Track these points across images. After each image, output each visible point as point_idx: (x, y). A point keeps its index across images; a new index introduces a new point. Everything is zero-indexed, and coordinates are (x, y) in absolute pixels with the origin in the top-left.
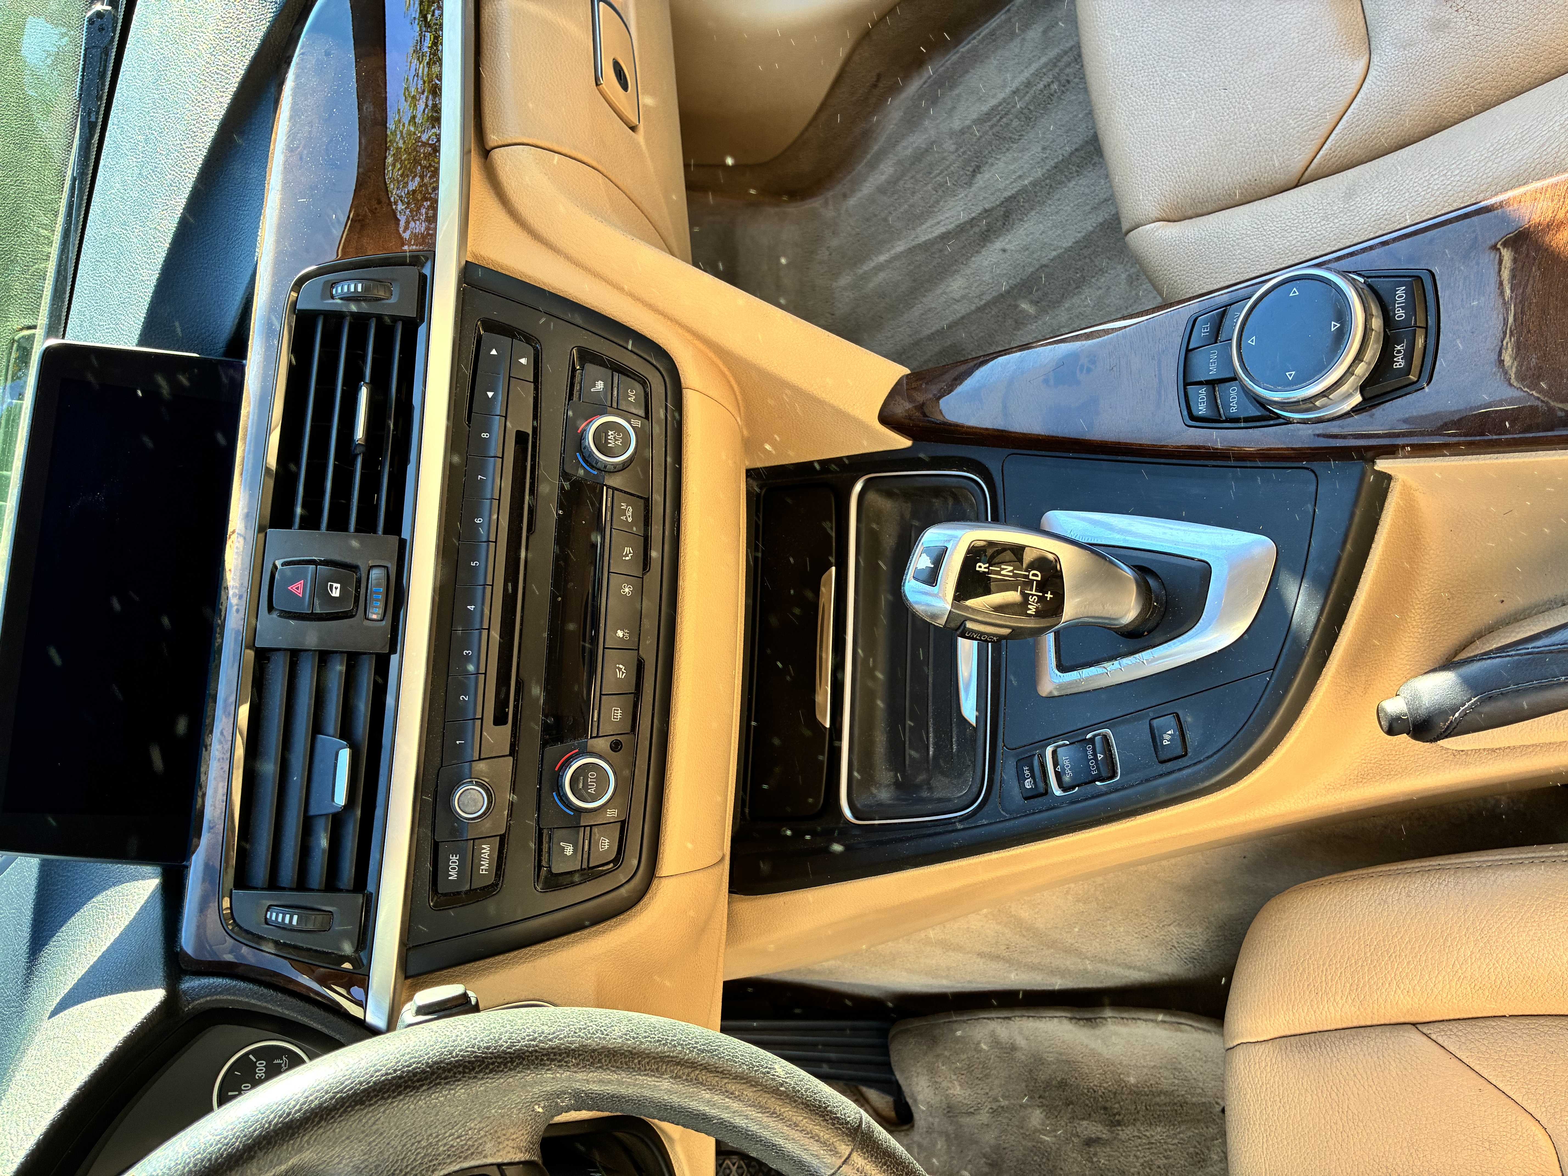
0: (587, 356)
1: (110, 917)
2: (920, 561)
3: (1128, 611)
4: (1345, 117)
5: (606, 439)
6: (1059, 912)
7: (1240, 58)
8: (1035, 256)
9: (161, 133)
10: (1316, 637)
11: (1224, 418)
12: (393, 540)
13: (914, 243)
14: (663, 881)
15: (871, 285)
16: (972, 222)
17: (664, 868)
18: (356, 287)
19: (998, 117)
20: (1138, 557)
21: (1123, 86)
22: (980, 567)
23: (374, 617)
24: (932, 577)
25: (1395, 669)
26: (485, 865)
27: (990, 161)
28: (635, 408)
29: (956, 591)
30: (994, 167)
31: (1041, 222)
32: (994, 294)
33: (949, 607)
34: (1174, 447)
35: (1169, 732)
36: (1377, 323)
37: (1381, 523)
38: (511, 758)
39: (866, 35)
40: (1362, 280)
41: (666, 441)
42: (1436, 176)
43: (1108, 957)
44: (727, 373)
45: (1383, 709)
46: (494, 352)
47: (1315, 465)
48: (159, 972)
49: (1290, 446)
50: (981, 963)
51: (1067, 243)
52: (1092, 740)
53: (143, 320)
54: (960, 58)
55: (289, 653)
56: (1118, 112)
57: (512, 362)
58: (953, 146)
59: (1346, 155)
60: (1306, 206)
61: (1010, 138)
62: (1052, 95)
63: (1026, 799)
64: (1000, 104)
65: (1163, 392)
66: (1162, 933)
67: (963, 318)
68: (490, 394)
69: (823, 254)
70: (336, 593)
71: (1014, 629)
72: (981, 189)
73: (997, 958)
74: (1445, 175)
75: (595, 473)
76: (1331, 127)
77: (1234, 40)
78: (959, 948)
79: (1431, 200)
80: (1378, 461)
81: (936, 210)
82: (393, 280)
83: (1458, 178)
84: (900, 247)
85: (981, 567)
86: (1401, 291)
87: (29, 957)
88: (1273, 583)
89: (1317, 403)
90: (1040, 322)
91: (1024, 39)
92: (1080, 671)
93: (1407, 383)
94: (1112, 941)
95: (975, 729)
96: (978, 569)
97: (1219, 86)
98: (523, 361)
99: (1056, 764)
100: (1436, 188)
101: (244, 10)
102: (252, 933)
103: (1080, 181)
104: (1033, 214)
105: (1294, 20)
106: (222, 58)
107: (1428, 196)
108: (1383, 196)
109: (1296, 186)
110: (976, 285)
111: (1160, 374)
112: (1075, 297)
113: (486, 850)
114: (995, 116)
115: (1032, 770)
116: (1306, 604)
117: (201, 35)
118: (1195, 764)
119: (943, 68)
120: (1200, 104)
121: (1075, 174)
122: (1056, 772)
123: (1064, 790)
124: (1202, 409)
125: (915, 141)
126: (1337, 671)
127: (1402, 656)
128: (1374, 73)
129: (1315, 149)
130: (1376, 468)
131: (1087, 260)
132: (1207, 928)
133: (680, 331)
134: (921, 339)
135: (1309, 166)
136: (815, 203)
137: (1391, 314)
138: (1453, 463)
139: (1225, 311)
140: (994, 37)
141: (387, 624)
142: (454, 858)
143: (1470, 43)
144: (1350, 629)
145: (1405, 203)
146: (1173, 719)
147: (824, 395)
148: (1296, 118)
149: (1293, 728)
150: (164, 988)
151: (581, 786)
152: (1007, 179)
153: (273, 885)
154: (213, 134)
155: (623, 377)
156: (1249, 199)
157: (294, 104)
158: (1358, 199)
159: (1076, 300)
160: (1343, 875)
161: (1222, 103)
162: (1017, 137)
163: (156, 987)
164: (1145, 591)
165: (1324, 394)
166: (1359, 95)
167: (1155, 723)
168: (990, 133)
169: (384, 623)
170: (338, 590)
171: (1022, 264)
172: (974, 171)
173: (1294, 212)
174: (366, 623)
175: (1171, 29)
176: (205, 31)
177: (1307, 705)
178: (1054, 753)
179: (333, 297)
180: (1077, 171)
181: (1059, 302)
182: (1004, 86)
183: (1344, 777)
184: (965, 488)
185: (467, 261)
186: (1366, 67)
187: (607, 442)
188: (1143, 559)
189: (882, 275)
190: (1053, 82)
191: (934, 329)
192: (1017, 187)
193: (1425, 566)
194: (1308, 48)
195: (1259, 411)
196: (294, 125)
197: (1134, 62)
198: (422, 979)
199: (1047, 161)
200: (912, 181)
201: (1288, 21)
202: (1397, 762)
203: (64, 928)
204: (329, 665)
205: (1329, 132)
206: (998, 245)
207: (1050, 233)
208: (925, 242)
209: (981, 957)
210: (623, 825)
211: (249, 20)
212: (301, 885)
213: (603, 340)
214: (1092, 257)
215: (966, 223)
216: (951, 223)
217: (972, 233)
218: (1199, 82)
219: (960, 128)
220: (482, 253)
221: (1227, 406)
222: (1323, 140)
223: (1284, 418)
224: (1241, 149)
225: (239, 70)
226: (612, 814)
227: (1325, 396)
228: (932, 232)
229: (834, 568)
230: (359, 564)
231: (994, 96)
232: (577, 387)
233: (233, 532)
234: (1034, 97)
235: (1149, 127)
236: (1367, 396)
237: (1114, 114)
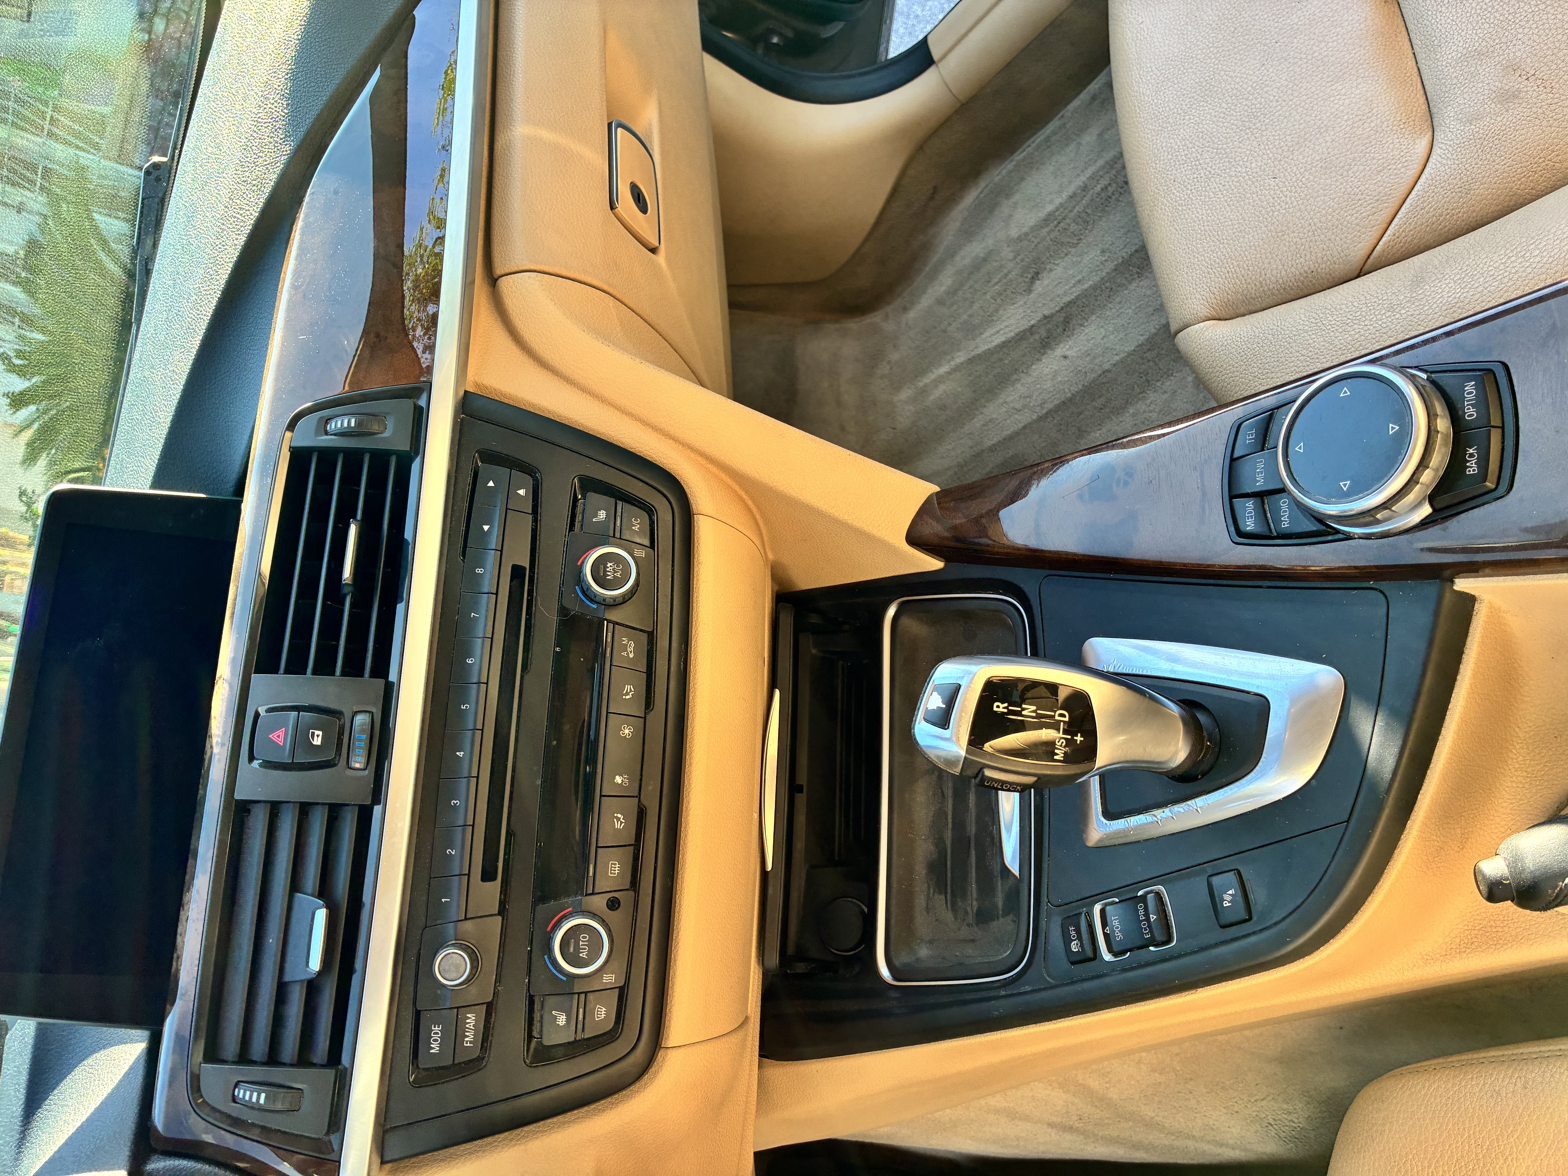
0: (589, 485)
1: (97, 1082)
2: (932, 701)
3: (1176, 753)
4: (1408, 199)
5: (605, 571)
6: (1133, 1082)
7: (1290, 144)
8: (1097, 361)
9: (185, 277)
10: (1396, 785)
11: (1275, 534)
12: (381, 682)
13: (973, 354)
14: (670, 1051)
15: (932, 398)
16: (1031, 330)
17: (671, 1038)
18: (349, 422)
19: (1055, 222)
20: (1187, 691)
21: (1166, 181)
22: (998, 707)
23: (357, 765)
24: (943, 719)
25: (1497, 819)
26: (470, 1036)
27: (1048, 267)
28: (640, 538)
29: (971, 735)
30: (1053, 273)
31: (1102, 327)
32: (1056, 402)
33: (963, 753)
34: (1220, 566)
35: (1230, 892)
36: (1443, 424)
37: (1466, 651)
38: (500, 918)
39: (920, 148)
40: (1424, 376)
41: (673, 571)
42: (1514, 258)
43: (1195, 1133)
44: (745, 497)
45: (1481, 871)
46: (491, 484)
47: (1383, 585)
48: (125, 1152)
49: (1353, 564)
50: (1053, 1135)
51: (1130, 347)
52: (1144, 898)
53: (157, 461)
54: (1015, 166)
55: (269, 804)
56: (1161, 209)
57: (510, 493)
58: (1011, 254)
59: (1412, 241)
60: (1368, 297)
61: (1068, 243)
62: (1110, 197)
63: (1073, 963)
64: (1057, 209)
65: (1207, 505)
66: (1254, 1109)
67: (1025, 427)
68: (486, 528)
69: (884, 369)
70: (317, 741)
71: (1040, 777)
72: (1040, 295)
73: (1071, 1129)
74: (1523, 256)
75: (595, 606)
76: (1393, 212)
77: (1283, 126)
78: (1026, 1118)
79: (1509, 284)
80: (1457, 580)
81: (995, 319)
82: (387, 413)
83: (1538, 259)
84: (960, 357)
85: (1000, 707)
86: (1470, 387)
87: (22, 1121)
88: (1342, 721)
89: (1379, 516)
90: (1104, 430)
91: (1080, 143)
92: (1128, 819)
93: (1484, 490)
94: (1198, 1115)
95: (1019, 881)
96: (995, 709)
97: (1267, 176)
98: (522, 492)
99: (1104, 924)
100: (1513, 271)
101: (261, 154)
102: (219, 1111)
103: (1142, 283)
104: (1093, 318)
105: (1347, 101)
106: (239, 202)
107: (1506, 280)
108: (1455, 282)
109: (1358, 276)
110: (1036, 393)
111: (1203, 485)
112: (1140, 402)
113: (471, 1019)
114: (1052, 222)
115: (1078, 931)
116: (1382, 745)
117: (222, 180)
118: (1261, 931)
119: (999, 177)
120: (1248, 195)
121: (1136, 276)
122: (1105, 935)
123: (1115, 955)
124: (1250, 525)
125: (974, 249)
126: (1424, 824)
127: (1505, 805)
128: (1439, 151)
129: (1377, 235)
130: (1455, 588)
131: (1151, 363)
132: (1308, 1103)
133: (692, 455)
134: (983, 451)
135: (1371, 254)
136: (875, 318)
137: (1460, 413)
138: (1546, 582)
139: (1271, 416)
140: (1049, 144)
141: (369, 773)
142: (436, 1029)
143: (1544, 113)
144: (1437, 775)
145: (1480, 289)
146: (1234, 877)
147: (846, 517)
148: (1354, 204)
149: (1375, 891)
150: (126, 1170)
151: (572, 950)
152: (1067, 284)
153: (244, 1058)
154: (227, 276)
155: (627, 506)
156: (1306, 292)
157: (302, 242)
158: (1427, 287)
159: (1141, 406)
160: (1450, 1060)
161: (1272, 192)
162: (1075, 242)
163: (119, 1169)
164: (1194, 728)
165: (1385, 505)
166: (1423, 176)
167: (1215, 880)
168: (1048, 239)
169: (367, 772)
170: (320, 738)
171: (1083, 370)
172: (1033, 278)
173: (1355, 304)
174: (349, 772)
175: (1214, 119)
176: (226, 176)
177: (1391, 863)
178: (1103, 912)
179: (326, 433)
180: (1138, 273)
181: (1123, 409)
182: (1060, 192)
183: (1444, 947)
184: (1002, 612)
185: (466, 392)
186: (1429, 146)
187: (605, 575)
188: (1192, 692)
189: (942, 388)
190: (1110, 184)
191: (995, 440)
192: (1076, 291)
193: (1526, 699)
194: (1364, 129)
195: (1315, 526)
196: (300, 264)
197: (1177, 156)
198: (403, 1164)
199: (1106, 264)
200: (971, 290)
201: (1341, 102)
202: (1506, 929)
203: (55, 1092)
204: (310, 816)
205: (1391, 217)
206: (1060, 350)
207: (1112, 337)
208: (985, 352)
209: (1052, 1127)
210: (623, 993)
211: (266, 163)
212: (273, 1059)
213: (606, 467)
214: (1157, 360)
215: (1024, 331)
216: (1011, 331)
217: (1032, 340)
218: (1246, 172)
219: (1017, 235)
220: (485, 383)
221: (1278, 521)
222: (1385, 225)
223: (1344, 533)
224: (1294, 240)
225: (253, 213)
226: (609, 979)
227: (1386, 508)
228: (992, 341)
230: (344, 710)
231: (1051, 202)
232: (579, 518)
233: (220, 678)
234: (1092, 200)
235: (1195, 222)
236: (1438, 506)
237: (1157, 211)
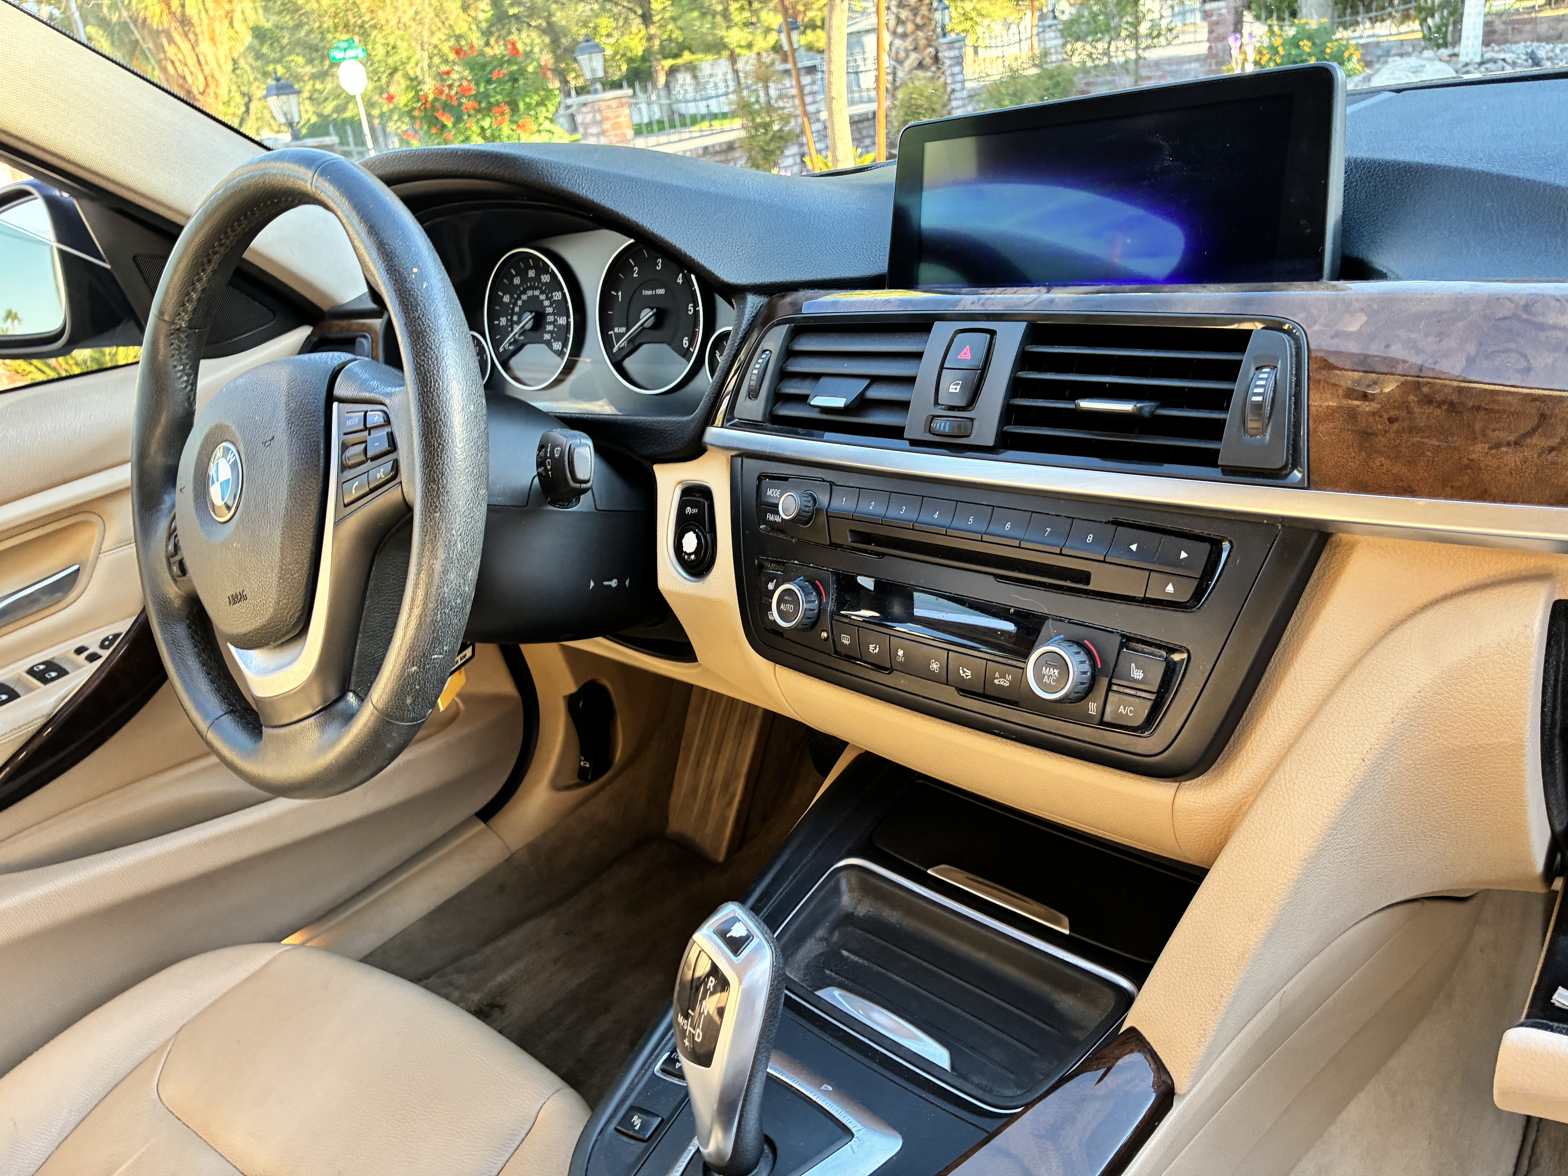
5: (1052, 666)
46: (1183, 555)
57: (1170, 576)
68: (1134, 547)
98: (1170, 588)
155: (1149, 704)
187: (1049, 666)
229: (1066, 932)
